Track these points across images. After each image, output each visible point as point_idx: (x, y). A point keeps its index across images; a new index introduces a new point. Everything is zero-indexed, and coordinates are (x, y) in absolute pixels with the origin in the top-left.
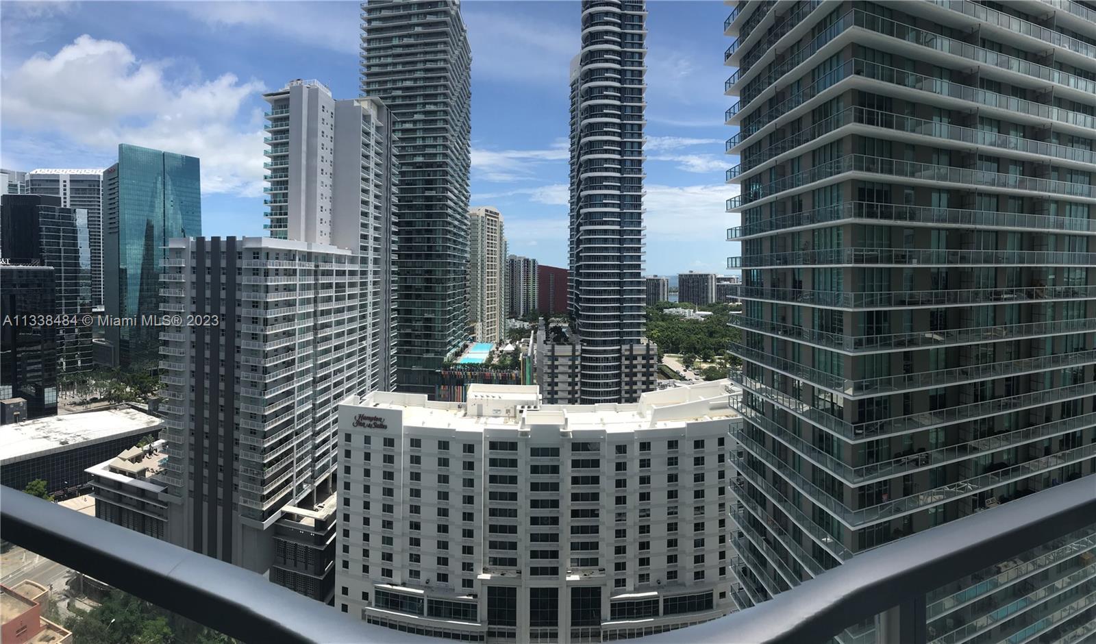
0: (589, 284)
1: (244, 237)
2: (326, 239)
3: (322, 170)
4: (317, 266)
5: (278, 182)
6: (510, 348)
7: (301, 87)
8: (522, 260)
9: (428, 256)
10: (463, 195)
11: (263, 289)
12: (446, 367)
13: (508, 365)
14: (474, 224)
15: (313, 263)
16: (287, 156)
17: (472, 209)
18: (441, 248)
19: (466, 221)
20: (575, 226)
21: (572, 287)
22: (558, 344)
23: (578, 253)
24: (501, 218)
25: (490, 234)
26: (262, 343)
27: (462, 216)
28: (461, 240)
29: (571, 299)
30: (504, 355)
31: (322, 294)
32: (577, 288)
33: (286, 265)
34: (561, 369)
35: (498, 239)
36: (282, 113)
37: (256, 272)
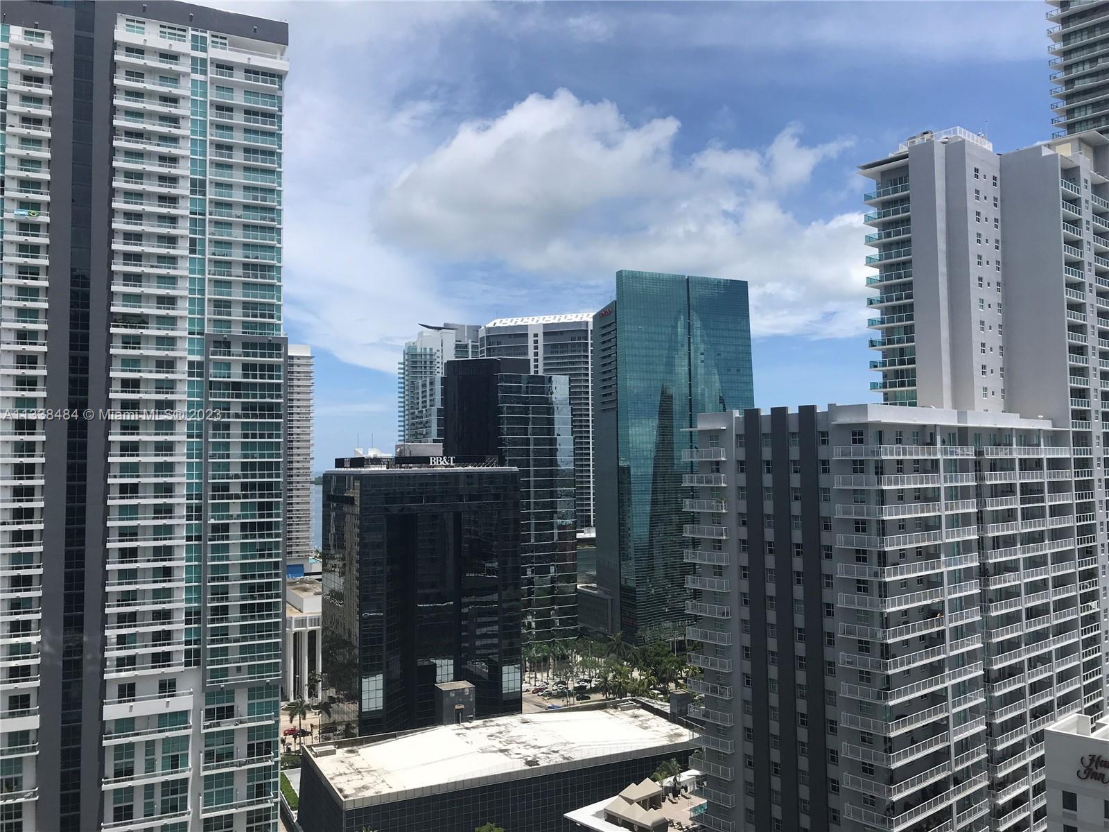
1: (830, 406)
2: (997, 402)
3: (980, 279)
5: (893, 307)
7: (930, 144)
11: (874, 498)
15: (972, 447)
16: (910, 262)
26: (876, 598)
31: (994, 506)
33: (916, 453)
36: (895, 191)
37: (859, 466)
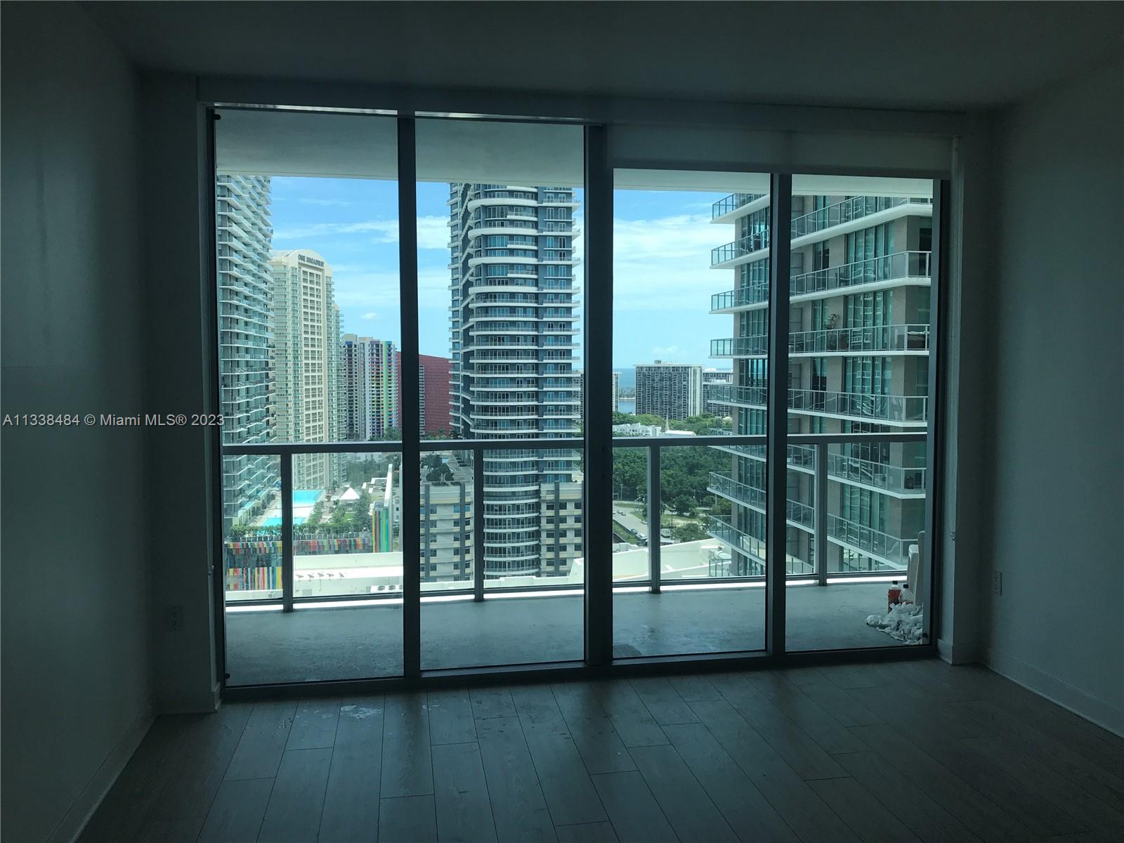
0: (487, 382)
6: (351, 495)
8: (367, 343)
10: (260, 230)
13: (348, 525)
14: (280, 281)
17: (276, 255)
19: (265, 275)
20: (460, 287)
21: (456, 388)
22: (435, 485)
23: (466, 331)
24: (329, 269)
25: (309, 298)
27: (259, 266)
28: (257, 308)
29: (456, 409)
30: (341, 508)
32: (466, 389)
34: (441, 527)
35: (323, 306)
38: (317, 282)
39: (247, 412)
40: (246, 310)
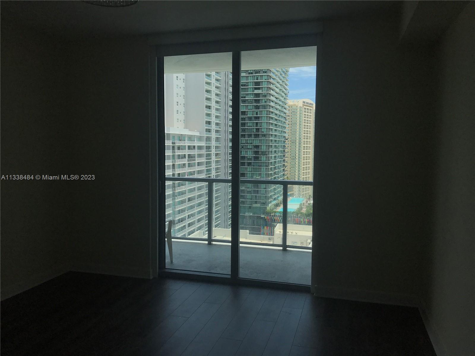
2: (181, 124)
4: (173, 143)
9: (257, 136)
10: (283, 92)
12: (268, 214)
14: (294, 112)
15: (171, 141)
17: (290, 102)
18: (265, 130)
19: (285, 110)
25: (306, 119)
27: (283, 107)
28: (281, 124)
31: (178, 162)
35: (312, 122)
38: (310, 112)
39: (274, 165)
40: (276, 125)
